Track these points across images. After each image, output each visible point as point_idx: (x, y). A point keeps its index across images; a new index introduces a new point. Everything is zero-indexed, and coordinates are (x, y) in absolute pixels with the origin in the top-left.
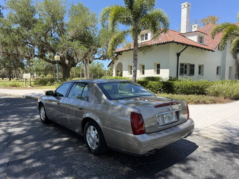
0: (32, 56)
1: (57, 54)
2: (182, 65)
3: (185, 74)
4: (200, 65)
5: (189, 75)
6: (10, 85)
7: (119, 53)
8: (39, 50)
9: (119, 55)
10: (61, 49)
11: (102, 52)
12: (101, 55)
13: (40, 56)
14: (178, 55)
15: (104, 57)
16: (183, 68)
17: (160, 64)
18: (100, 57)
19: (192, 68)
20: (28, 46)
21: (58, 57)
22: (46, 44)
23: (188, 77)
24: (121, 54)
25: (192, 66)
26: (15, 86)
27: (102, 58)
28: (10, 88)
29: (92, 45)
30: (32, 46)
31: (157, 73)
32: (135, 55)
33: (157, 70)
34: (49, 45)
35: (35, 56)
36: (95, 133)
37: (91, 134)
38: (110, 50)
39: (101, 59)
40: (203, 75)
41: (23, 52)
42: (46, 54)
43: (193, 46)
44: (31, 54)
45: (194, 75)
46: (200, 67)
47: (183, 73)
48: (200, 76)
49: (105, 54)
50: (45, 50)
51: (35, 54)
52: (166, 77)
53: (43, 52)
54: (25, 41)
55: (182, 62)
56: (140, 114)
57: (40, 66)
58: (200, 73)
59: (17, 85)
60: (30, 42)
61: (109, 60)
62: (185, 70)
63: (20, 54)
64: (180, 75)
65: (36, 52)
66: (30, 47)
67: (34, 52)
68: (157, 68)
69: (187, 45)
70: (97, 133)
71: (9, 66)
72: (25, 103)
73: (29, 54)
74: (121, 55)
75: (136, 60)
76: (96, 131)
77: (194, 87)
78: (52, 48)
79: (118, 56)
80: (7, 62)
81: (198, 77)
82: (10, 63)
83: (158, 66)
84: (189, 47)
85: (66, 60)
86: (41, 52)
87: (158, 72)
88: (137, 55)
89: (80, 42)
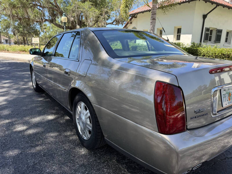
0: (42, 21)
1: (64, 15)
2: (208, 29)
3: (209, 41)
4: (228, 31)
5: (213, 42)
6: (19, 50)
7: (134, 16)
8: (49, 13)
9: (134, 18)
10: (71, 11)
11: (115, 16)
12: (114, 19)
13: (50, 20)
14: (205, 17)
15: (117, 21)
16: (209, 34)
17: (181, 28)
18: (112, 21)
19: (219, 34)
20: (38, 9)
21: (65, 19)
22: (56, 7)
23: (213, 44)
24: (136, 17)
25: (220, 32)
26: (24, 51)
27: (115, 23)
28: (19, 53)
29: (104, 7)
30: (41, 9)
31: (177, 40)
32: (153, 13)
33: (178, 35)
34: (59, 8)
35: (46, 20)
36: (86, 115)
37: (82, 114)
38: (123, 8)
39: (113, 23)
40: (230, 43)
41: (33, 16)
42: (57, 19)
43: (224, 6)
44: (41, 18)
45: (220, 43)
46: (228, 33)
47: (208, 40)
48: (226, 44)
49: (118, 17)
50: (55, 14)
51: (46, 19)
52: (188, 43)
53: (54, 16)
54: (34, 3)
55: (208, 27)
56: (179, 87)
57: (53, 33)
58: (226, 41)
59: (26, 50)
60: (39, 4)
61: (122, 25)
62: (210, 36)
63: (31, 18)
64: (204, 42)
65: (46, 16)
66: (40, 11)
67: (44, 15)
68: (178, 33)
69: (218, 5)
70: (89, 114)
71: (23, 32)
72: (27, 68)
73: (39, 19)
74: (135, 19)
75: (154, 19)
76: (88, 111)
77: (224, 55)
78: (62, 11)
79: (132, 20)
80: (21, 27)
81: (224, 46)
82: (23, 29)
83: (179, 31)
84: (220, 6)
85: (77, 25)
86: (52, 17)
87: (178, 38)
88: (156, 14)
89: (91, 3)
